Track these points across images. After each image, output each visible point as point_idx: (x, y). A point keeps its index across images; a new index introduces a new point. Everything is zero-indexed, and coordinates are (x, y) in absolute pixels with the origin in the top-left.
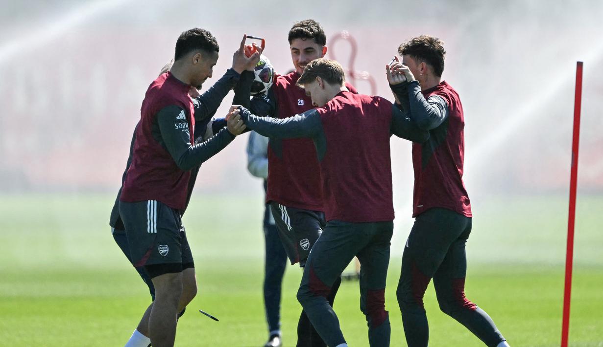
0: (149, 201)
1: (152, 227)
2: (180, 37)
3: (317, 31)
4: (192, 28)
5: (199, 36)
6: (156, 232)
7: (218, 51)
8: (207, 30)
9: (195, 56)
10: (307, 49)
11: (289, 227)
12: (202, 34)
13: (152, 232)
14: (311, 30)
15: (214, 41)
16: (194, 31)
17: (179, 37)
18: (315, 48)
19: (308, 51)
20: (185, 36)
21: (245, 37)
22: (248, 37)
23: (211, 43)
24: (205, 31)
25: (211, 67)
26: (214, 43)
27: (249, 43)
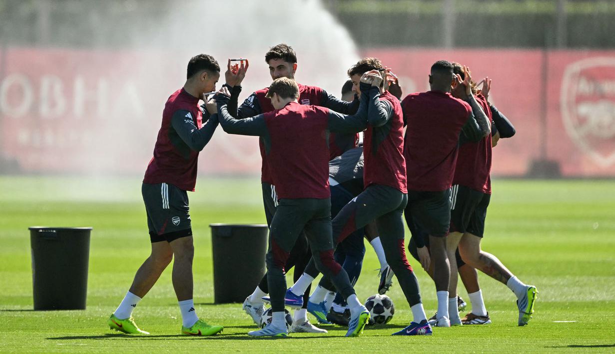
0: (163, 184)
1: (166, 205)
2: (191, 61)
3: (286, 52)
4: (199, 54)
5: (205, 60)
6: (169, 208)
7: (219, 71)
8: (210, 56)
9: (202, 75)
10: (279, 66)
11: (276, 204)
12: (208, 58)
13: (166, 208)
14: (281, 52)
15: (217, 63)
16: (201, 56)
17: (189, 61)
18: (285, 65)
19: (280, 67)
20: (194, 60)
21: (229, 61)
22: (232, 60)
23: (214, 65)
24: (209, 56)
25: (215, 83)
26: (216, 64)
27: (233, 64)
